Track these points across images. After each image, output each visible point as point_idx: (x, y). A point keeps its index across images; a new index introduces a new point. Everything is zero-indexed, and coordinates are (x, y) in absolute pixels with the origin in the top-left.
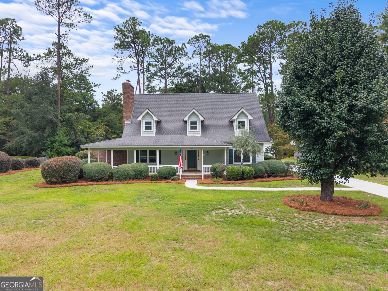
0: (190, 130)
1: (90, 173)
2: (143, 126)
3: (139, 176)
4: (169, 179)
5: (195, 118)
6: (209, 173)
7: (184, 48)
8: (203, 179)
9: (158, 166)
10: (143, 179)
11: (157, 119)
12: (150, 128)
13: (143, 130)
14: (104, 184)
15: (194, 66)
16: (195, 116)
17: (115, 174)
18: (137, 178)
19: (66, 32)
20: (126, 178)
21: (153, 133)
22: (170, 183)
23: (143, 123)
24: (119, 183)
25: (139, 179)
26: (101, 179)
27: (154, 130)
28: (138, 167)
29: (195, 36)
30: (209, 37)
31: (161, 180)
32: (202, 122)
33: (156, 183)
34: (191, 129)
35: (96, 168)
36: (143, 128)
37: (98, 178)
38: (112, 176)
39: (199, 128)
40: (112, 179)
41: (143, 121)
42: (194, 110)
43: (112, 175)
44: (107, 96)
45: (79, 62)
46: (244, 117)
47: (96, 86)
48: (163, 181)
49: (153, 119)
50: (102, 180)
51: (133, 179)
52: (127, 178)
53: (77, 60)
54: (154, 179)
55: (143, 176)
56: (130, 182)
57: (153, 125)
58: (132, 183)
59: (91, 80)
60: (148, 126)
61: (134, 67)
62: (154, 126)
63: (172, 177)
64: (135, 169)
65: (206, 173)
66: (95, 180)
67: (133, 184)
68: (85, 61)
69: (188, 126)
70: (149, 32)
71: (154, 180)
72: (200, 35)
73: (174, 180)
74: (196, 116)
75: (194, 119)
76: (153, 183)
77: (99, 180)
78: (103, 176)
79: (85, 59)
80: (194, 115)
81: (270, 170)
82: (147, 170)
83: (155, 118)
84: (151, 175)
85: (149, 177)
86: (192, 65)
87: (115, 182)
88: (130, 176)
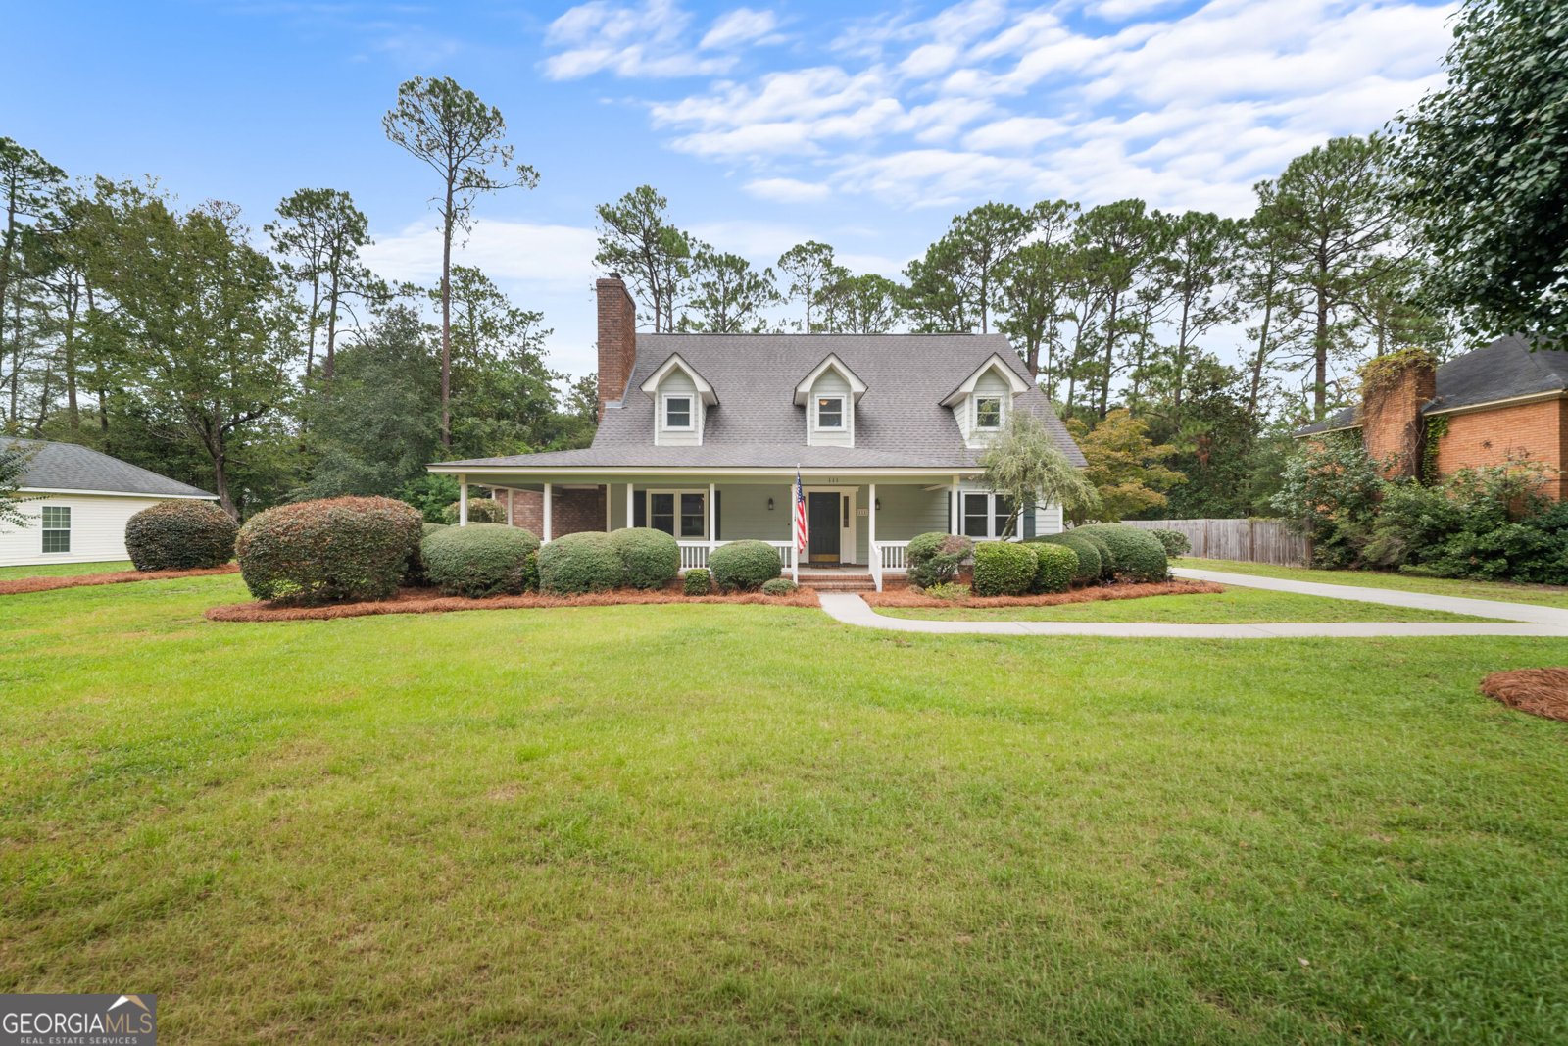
0: (817, 428)
1: (445, 563)
2: (662, 412)
3: (639, 578)
4: (756, 588)
5: (835, 388)
6: (902, 571)
7: (770, 279)
8: (879, 588)
9: (713, 545)
10: (658, 589)
11: (707, 389)
12: (684, 420)
13: (660, 427)
14: (500, 607)
15: (793, 324)
16: (835, 382)
17: (544, 566)
18: (634, 586)
19: (465, 200)
20: (587, 584)
21: (695, 435)
22: (763, 603)
23: (660, 403)
24: (558, 602)
25: (641, 589)
26: (487, 587)
27: (696, 427)
28: (635, 544)
29: (797, 246)
30: (830, 249)
31: (725, 594)
32: (858, 398)
33: (708, 602)
34: (822, 424)
35: (470, 544)
36: (660, 421)
37: (476, 581)
38: (536, 575)
39: (848, 421)
40: (536, 587)
41: (660, 397)
42: (832, 360)
43: (537, 571)
44: (580, 387)
45: (519, 318)
46: (995, 388)
47: (561, 378)
48: (734, 597)
49: (695, 390)
50: (494, 589)
51: (618, 588)
52: (594, 584)
53: (513, 314)
54: (697, 587)
55: (657, 578)
56: (601, 598)
57: (696, 409)
58: (612, 604)
59: (548, 363)
60: (678, 413)
61: (648, 318)
62: (696, 415)
63: (769, 583)
64: (625, 548)
65: (892, 570)
66: (462, 592)
67: (615, 609)
68: (532, 317)
69: (812, 415)
70: (685, 234)
71: (700, 594)
72: (808, 244)
73: (774, 593)
74: (840, 383)
75: (830, 392)
76: (696, 604)
77: (479, 592)
78: (497, 576)
79: (535, 312)
80: (831, 377)
81: (1117, 559)
82: (673, 558)
83: (702, 387)
84: (686, 573)
85: (680, 581)
86: (788, 322)
87: (542, 600)
88: (604, 574)
